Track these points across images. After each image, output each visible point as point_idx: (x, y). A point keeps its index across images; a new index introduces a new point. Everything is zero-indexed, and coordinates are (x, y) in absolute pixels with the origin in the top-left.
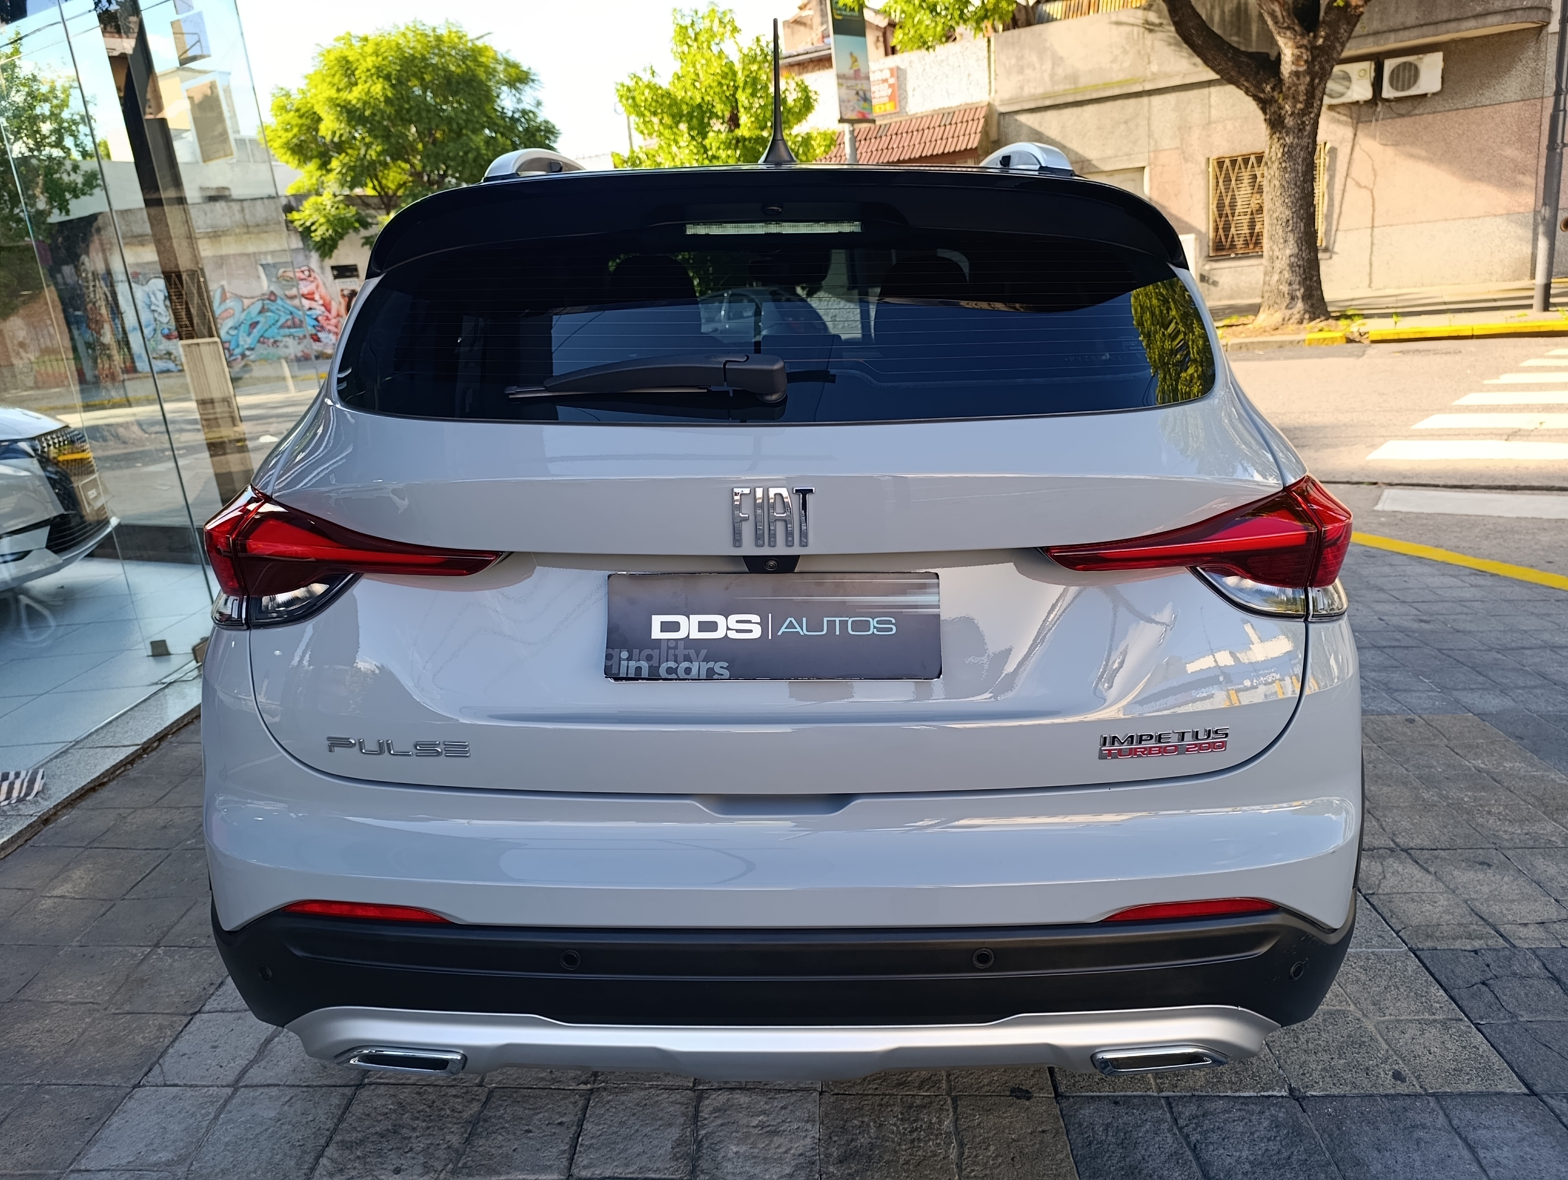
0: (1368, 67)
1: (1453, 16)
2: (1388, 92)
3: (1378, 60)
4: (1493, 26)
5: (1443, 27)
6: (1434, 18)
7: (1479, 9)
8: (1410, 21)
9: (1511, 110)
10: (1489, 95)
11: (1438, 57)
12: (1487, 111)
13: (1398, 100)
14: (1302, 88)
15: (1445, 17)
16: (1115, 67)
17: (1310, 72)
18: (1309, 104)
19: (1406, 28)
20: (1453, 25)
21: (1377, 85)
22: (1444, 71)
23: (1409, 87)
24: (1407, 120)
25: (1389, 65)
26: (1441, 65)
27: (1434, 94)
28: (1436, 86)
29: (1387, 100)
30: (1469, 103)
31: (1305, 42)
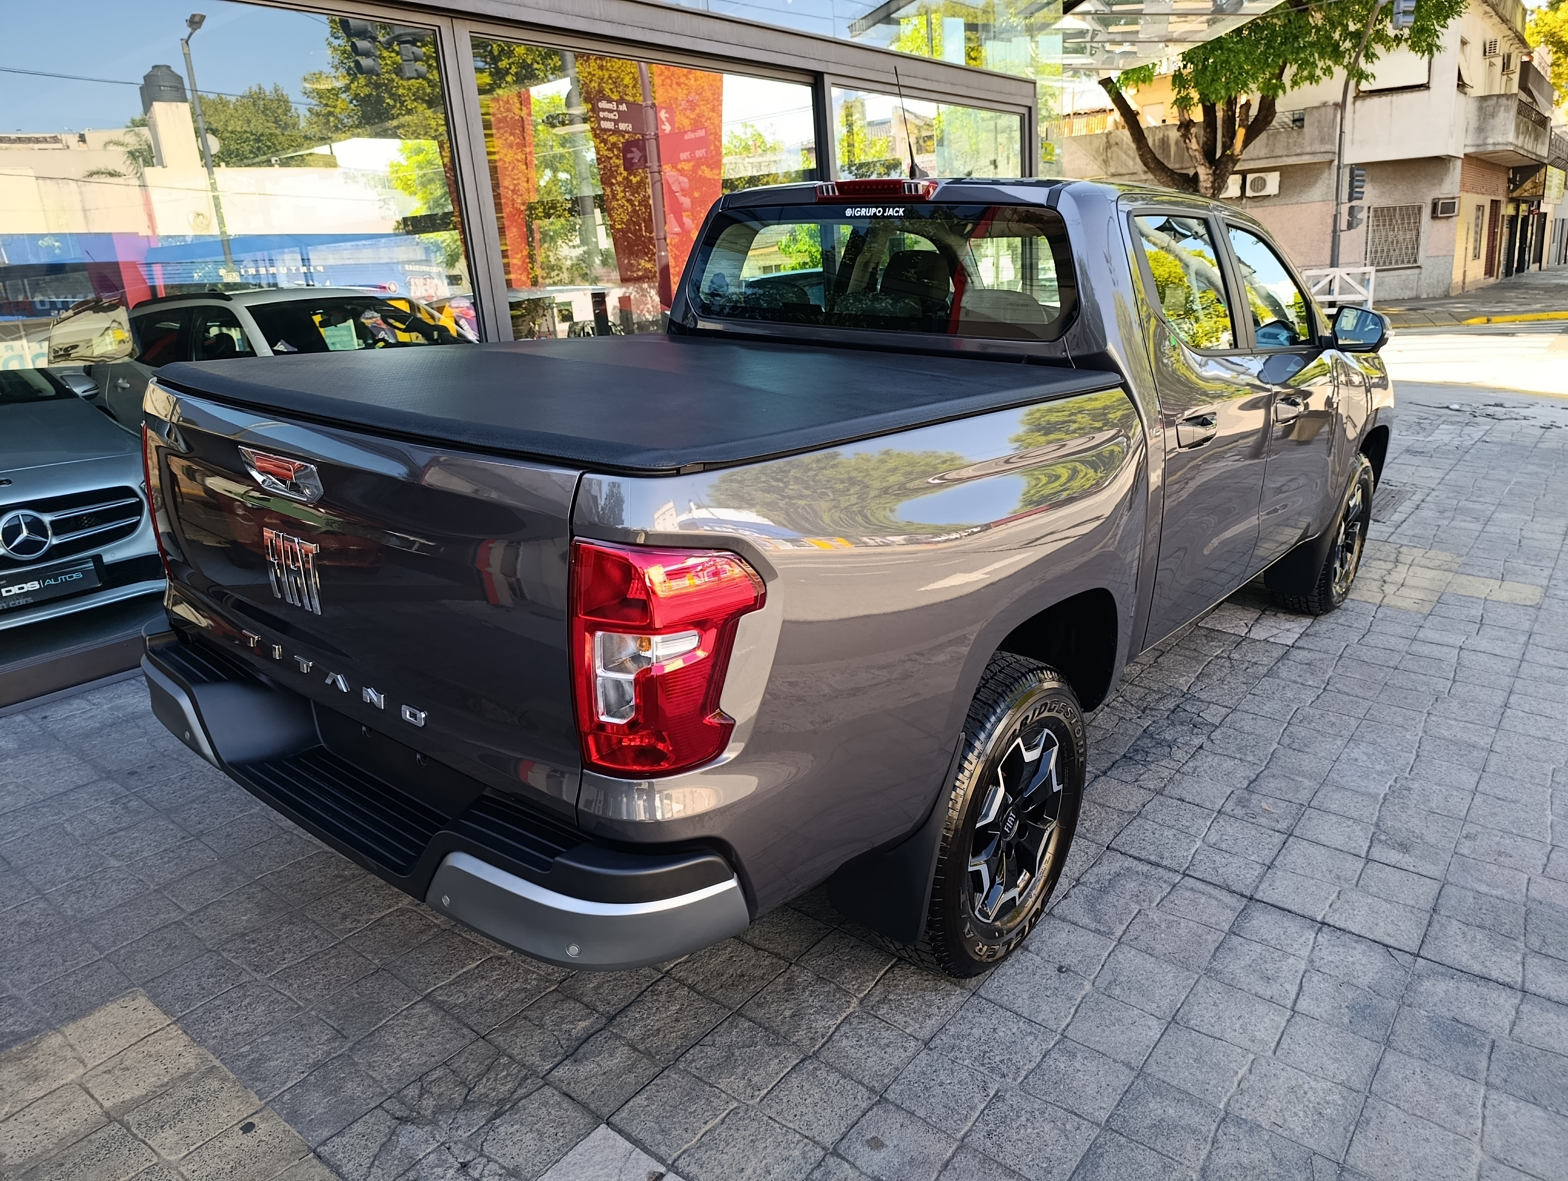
0: (1238, 178)
1: (1285, 153)
2: (1249, 193)
3: (1244, 174)
4: (1306, 159)
5: (1279, 160)
7: (1298, 151)
8: (1262, 155)
9: (1317, 206)
10: (1304, 197)
11: (1277, 174)
12: (1304, 206)
13: (1255, 197)
15: (1280, 154)
16: (1089, 168)
17: (1213, 187)
19: (1260, 157)
20: (1285, 159)
21: (1243, 188)
22: (1280, 182)
23: (1261, 191)
24: (1260, 209)
25: (1250, 177)
26: (1278, 179)
27: (1274, 195)
28: (1276, 192)
29: (1249, 197)
30: (1293, 201)
31: (1211, 171)
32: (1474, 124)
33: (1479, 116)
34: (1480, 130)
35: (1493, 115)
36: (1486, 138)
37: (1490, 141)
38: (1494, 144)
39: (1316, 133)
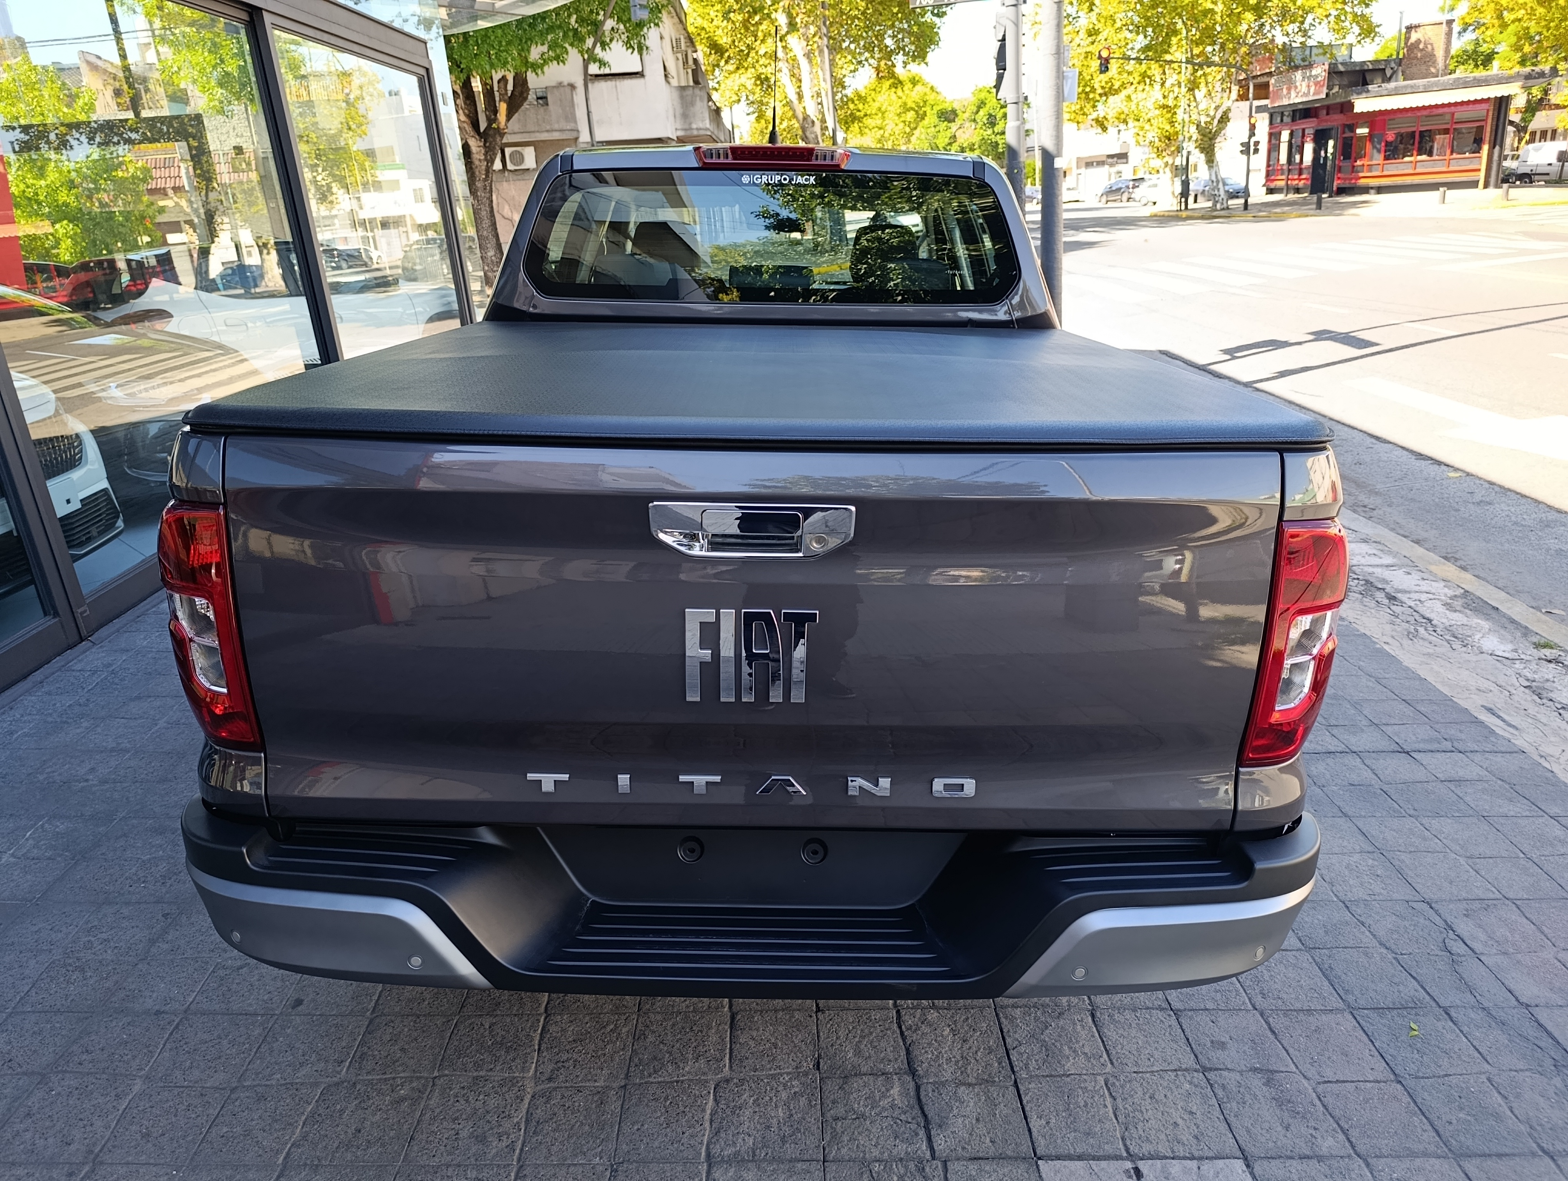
1: (537, 129)
2: (510, 166)
3: (502, 148)
4: (554, 135)
5: (533, 135)
6: (527, 130)
7: (548, 128)
8: (516, 130)
11: (532, 148)
13: (516, 170)
14: (484, 167)
15: (533, 130)
17: (486, 159)
18: (487, 175)
19: (514, 133)
20: (538, 134)
21: (503, 161)
22: (536, 157)
23: (521, 164)
24: (522, 182)
25: (508, 151)
26: (534, 153)
27: (534, 169)
28: (533, 165)
29: (510, 171)
31: (482, 144)
32: (679, 111)
33: (682, 104)
34: (685, 116)
35: (692, 104)
36: (690, 124)
37: (694, 126)
38: (698, 129)
39: (560, 111)
